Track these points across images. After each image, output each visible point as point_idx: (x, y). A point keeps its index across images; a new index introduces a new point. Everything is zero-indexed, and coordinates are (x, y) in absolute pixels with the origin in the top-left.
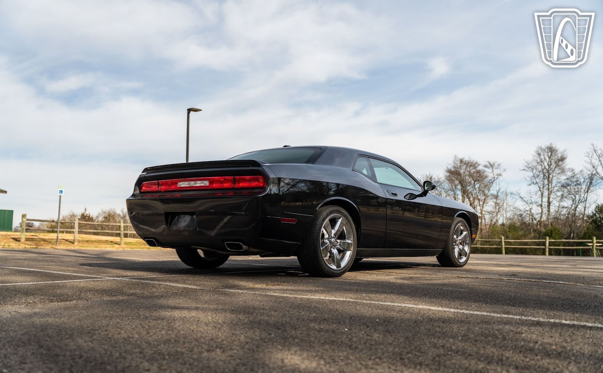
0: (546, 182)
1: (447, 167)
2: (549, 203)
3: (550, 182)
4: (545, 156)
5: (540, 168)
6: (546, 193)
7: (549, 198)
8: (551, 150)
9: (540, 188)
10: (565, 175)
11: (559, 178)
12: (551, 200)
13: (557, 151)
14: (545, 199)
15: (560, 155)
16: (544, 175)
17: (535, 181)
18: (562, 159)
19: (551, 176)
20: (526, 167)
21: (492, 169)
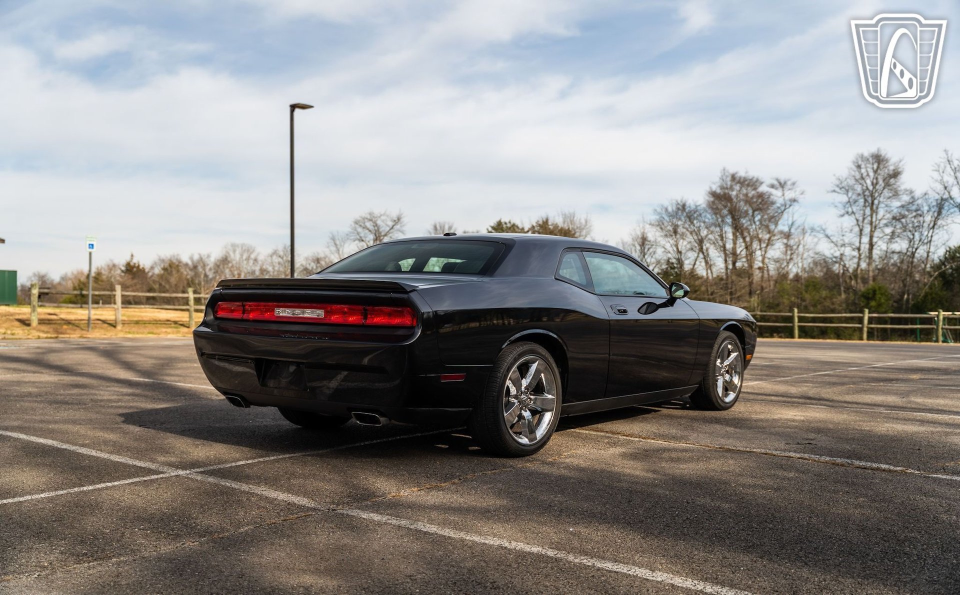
0: (868, 211)
1: (711, 188)
2: (871, 245)
3: (874, 211)
4: (868, 170)
5: (859, 189)
6: (867, 229)
7: (871, 237)
8: (879, 159)
9: (857, 220)
10: (899, 200)
11: (888, 207)
12: (875, 240)
13: (887, 161)
14: (866, 240)
15: (892, 168)
16: (866, 201)
17: (850, 210)
18: (896, 174)
19: (876, 202)
20: (838, 186)
21: (783, 190)
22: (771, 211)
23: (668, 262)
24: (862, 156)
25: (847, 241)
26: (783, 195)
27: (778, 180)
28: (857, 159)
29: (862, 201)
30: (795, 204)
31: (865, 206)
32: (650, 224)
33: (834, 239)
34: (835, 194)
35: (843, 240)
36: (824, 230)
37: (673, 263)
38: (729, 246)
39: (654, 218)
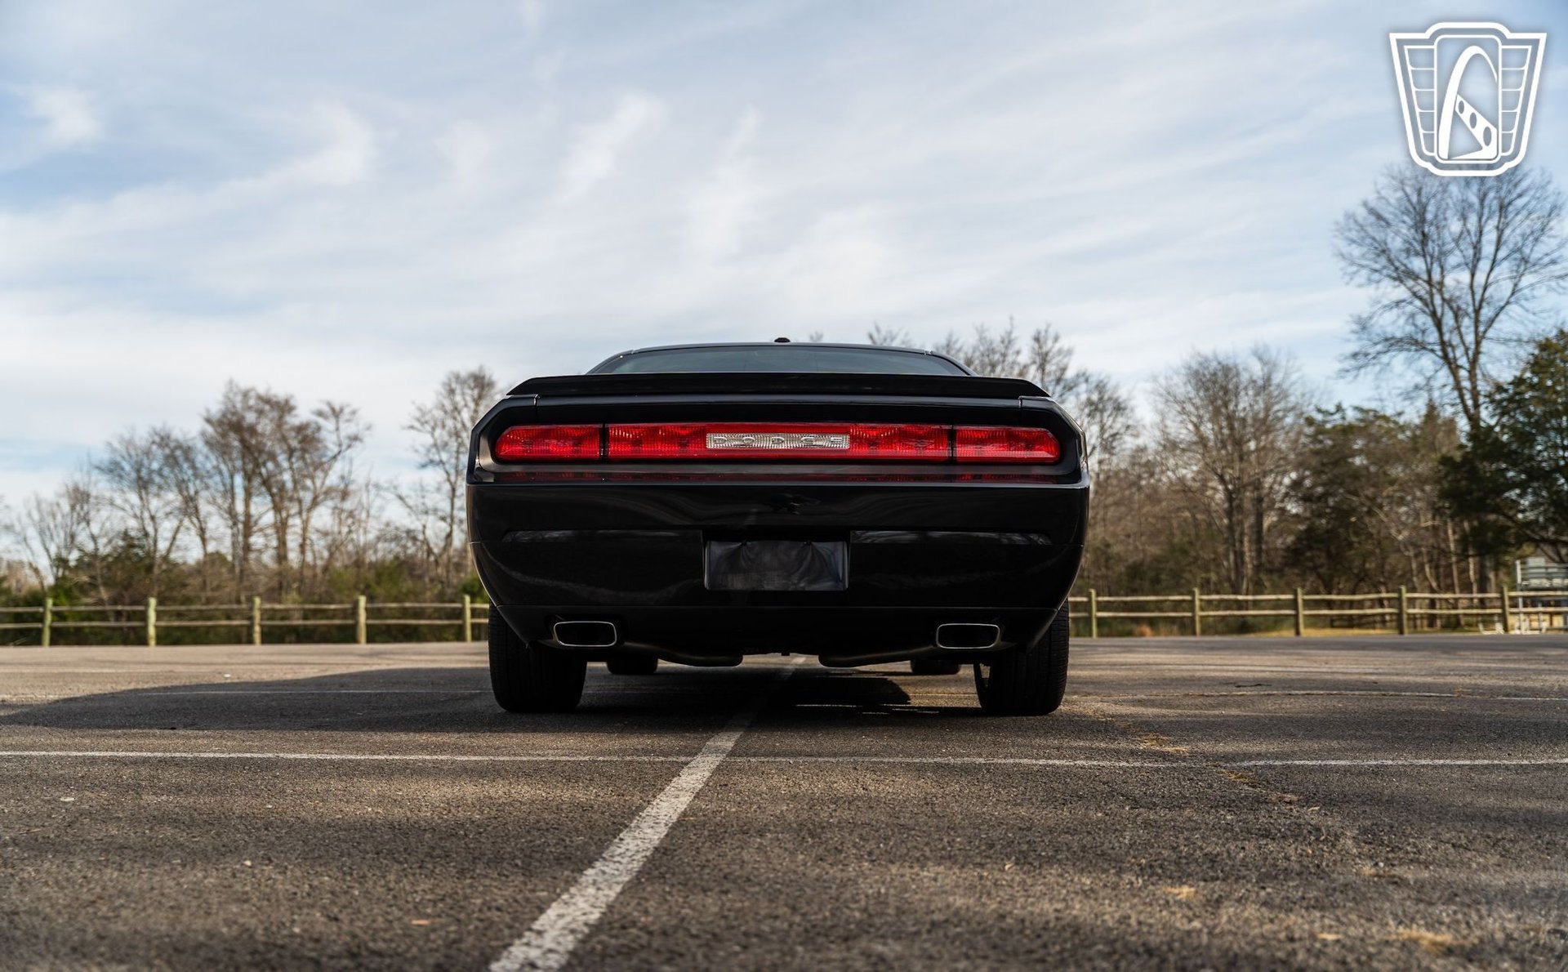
1: (208, 410)
4: (465, 398)
5: (449, 423)
8: (481, 384)
9: (448, 474)
13: (490, 384)
14: (460, 502)
17: (436, 458)
20: (418, 420)
21: (337, 422)
23: (126, 535)
24: (457, 377)
25: (430, 504)
26: (337, 429)
27: (329, 404)
28: (450, 380)
29: (453, 445)
30: (358, 443)
31: (458, 452)
32: (98, 468)
33: (411, 502)
34: (412, 432)
35: (423, 504)
36: (395, 488)
37: (132, 538)
38: (240, 507)
39: (104, 457)
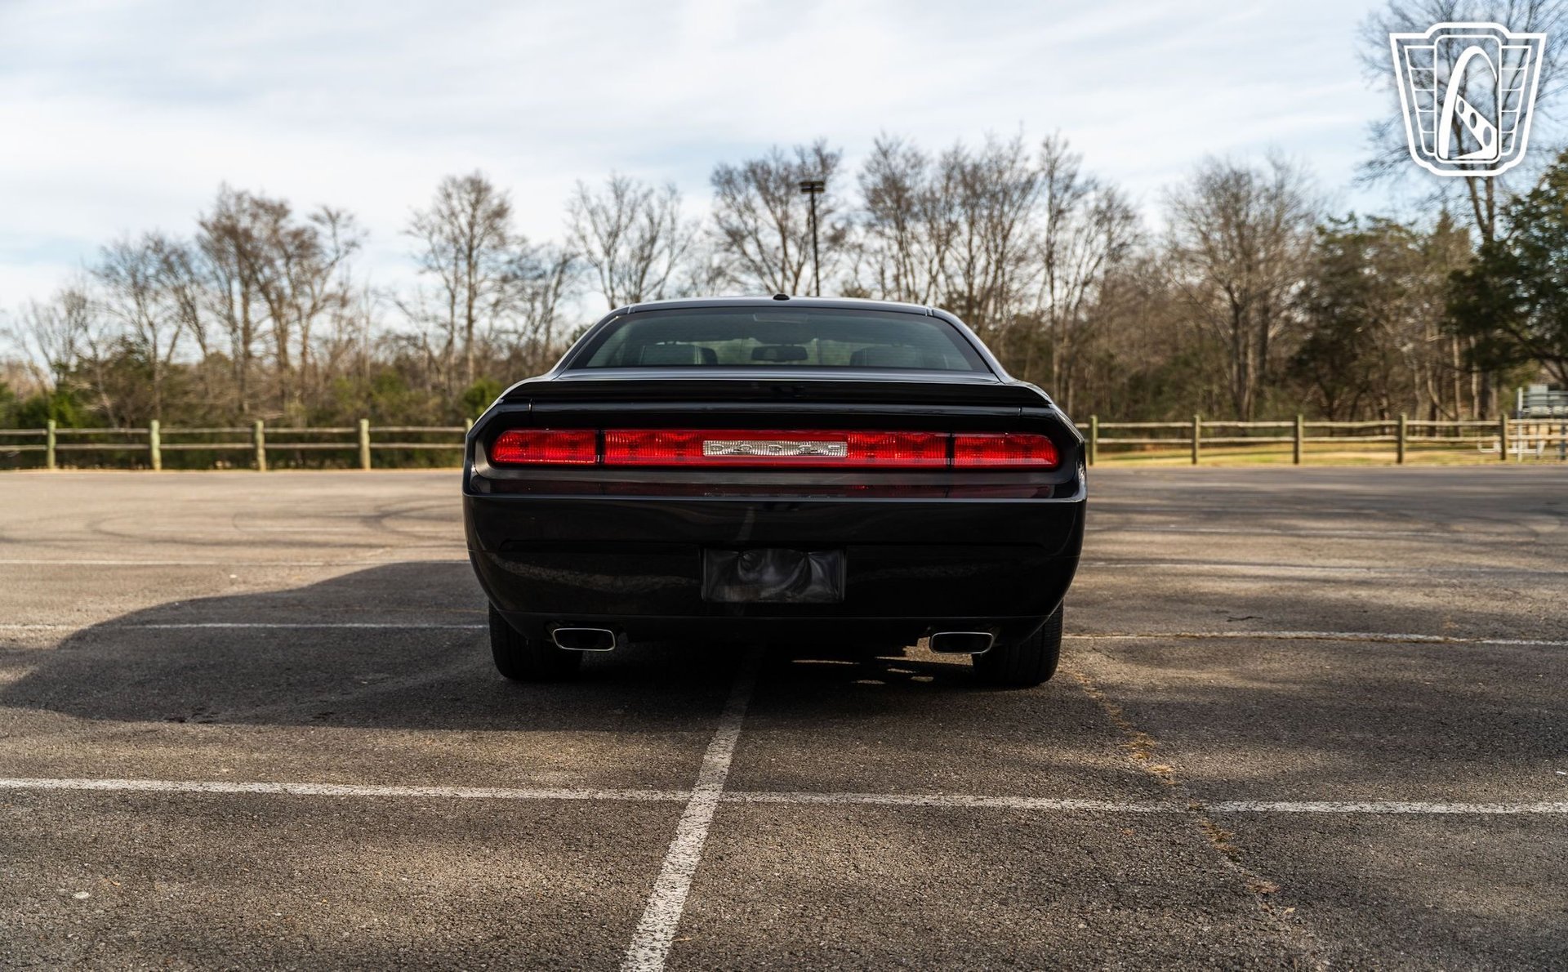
0: (463, 266)
1: (202, 214)
2: (471, 321)
3: (472, 267)
4: (461, 202)
5: (447, 228)
6: (463, 294)
7: (470, 307)
8: (478, 188)
9: (447, 281)
10: (507, 252)
11: (491, 264)
12: (475, 312)
13: (487, 189)
14: (461, 310)
15: (496, 202)
16: (459, 250)
17: (435, 264)
18: (501, 212)
19: (475, 253)
20: (415, 225)
21: (334, 227)
22: (315, 262)
23: (123, 340)
24: (454, 182)
25: (430, 311)
26: (334, 235)
27: (326, 209)
28: (445, 184)
29: (452, 252)
30: (355, 250)
31: (456, 258)
32: (93, 272)
33: (411, 310)
34: (411, 238)
35: (423, 311)
36: (394, 294)
37: (130, 344)
38: (238, 313)
39: (100, 262)
